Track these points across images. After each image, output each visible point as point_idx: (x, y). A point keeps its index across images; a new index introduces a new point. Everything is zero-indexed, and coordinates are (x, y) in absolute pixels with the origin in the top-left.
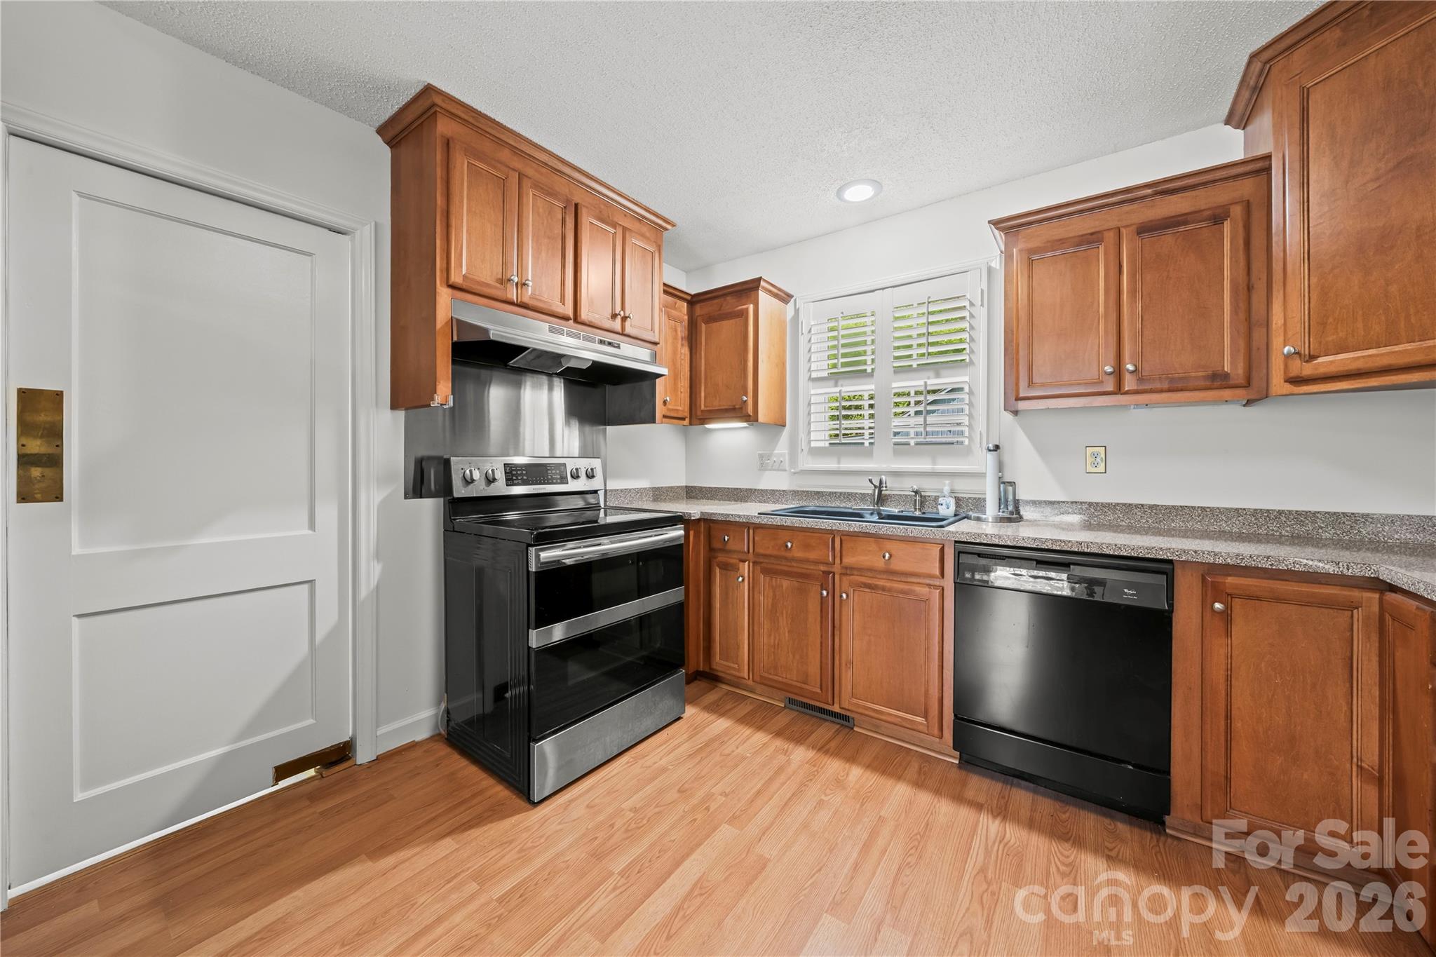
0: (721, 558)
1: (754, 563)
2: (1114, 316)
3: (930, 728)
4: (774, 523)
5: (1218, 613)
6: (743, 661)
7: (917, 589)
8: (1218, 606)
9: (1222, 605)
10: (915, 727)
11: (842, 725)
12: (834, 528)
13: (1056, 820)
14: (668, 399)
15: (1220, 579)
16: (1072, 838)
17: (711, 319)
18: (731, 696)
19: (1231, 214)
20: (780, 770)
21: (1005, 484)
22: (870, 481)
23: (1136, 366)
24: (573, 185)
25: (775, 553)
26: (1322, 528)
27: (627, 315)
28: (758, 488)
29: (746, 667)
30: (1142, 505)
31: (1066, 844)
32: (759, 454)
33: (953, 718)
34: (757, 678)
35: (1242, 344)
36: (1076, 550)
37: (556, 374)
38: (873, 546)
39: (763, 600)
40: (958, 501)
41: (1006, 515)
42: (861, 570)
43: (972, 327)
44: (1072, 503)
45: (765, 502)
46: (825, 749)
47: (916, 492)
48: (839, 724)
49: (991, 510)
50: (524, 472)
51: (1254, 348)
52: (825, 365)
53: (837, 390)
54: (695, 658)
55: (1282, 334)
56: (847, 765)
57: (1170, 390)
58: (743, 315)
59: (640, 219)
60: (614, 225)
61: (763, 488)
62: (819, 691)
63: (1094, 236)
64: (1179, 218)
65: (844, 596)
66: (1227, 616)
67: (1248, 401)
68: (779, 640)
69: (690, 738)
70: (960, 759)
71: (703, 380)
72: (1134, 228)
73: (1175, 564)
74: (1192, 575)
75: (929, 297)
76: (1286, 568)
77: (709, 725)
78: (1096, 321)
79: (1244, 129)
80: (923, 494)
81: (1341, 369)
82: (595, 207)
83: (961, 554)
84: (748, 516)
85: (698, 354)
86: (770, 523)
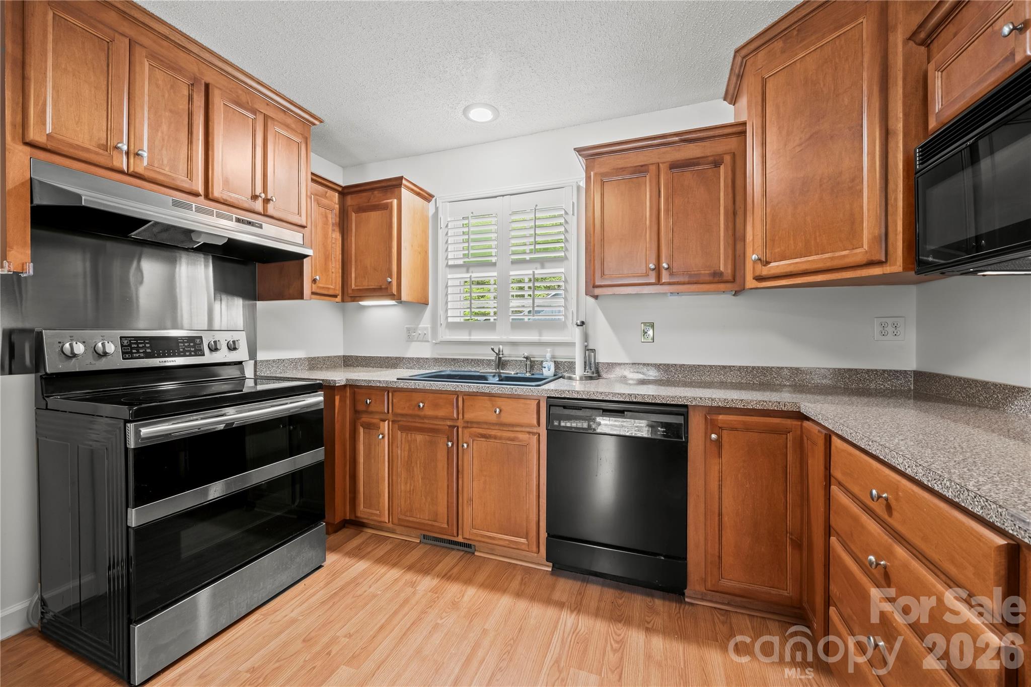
0: (365, 419)
1: (392, 421)
2: (655, 228)
3: (530, 546)
4: (409, 387)
5: (713, 441)
6: (384, 507)
7: (520, 436)
8: (714, 436)
9: (716, 436)
10: (519, 547)
11: (466, 551)
12: (457, 390)
13: (615, 605)
14: (318, 277)
15: (714, 417)
16: (624, 619)
17: (361, 209)
18: (374, 538)
19: (724, 161)
20: (406, 601)
21: (589, 351)
22: (493, 349)
23: (669, 265)
24: (203, 65)
25: (410, 412)
26: (775, 378)
27: (269, 197)
28: (405, 357)
29: (387, 512)
30: (675, 365)
31: (619, 624)
32: (407, 327)
33: (546, 536)
34: (396, 521)
35: (730, 252)
36: (628, 400)
37: (193, 249)
38: (487, 403)
39: (401, 453)
40: (557, 364)
41: (589, 374)
42: (479, 424)
43: (566, 231)
44: (633, 364)
45: (412, 368)
46: (447, 577)
47: (527, 358)
48: (463, 551)
49: (579, 371)
50: (148, 345)
51: (737, 256)
52: (460, 254)
53: (468, 275)
54: (339, 509)
55: (752, 246)
56: (464, 588)
57: (689, 283)
58: (387, 207)
59: (285, 111)
60: (254, 111)
61: (409, 357)
62: (446, 526)
63: (643, 168)
64: (694, 161)
65: (465, 445)
66: (719, 443)
67: (736, 291)
68: (414, 486)
69: (328, 584)
70: (553, 567)
71: (353, 263)
72: (667, 165)
73: (689, 407)
74: (699, 415)
75: (536, 206)
76: (752, 407)
77: (348, 569)
78: (645, 231)
79: (734, 105)
80: (532, 359)
81: (782, 271)
82: (231, 91)
83: (551, 407)
84: (387, 381)
85: (349, 240)
86: (406, 387)
